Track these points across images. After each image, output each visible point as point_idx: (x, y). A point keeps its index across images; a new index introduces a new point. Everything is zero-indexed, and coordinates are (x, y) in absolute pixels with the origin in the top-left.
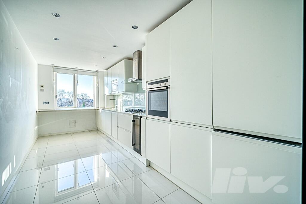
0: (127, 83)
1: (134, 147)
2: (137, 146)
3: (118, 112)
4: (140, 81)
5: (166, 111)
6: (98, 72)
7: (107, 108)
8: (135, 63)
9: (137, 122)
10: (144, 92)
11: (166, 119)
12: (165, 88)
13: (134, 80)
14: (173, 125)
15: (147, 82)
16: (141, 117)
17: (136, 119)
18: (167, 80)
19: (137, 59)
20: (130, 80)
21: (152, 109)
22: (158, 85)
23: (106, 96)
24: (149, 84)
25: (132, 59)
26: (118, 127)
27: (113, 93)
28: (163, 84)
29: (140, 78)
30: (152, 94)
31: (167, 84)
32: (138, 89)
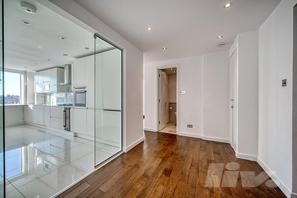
0: (58, 86)
1: (65, 128)
2: (67, 127)
3: (51, 106)
4: (71, 85)
5: (85, 103)
6: (26, 72)
7: (38, 103)
8: (66, 72)
9: (67, 111)
10: (72, 92)
11: (85, 108)
12: (84, 92)
13: (65, 84)
14: (88, 110)
15: (74, 87)
16: (70, 108)
17: (66, 110)
18: (85, 88)
19: (68, 70)
20: (62, 84)
21: (77, 103)
22: (81, 90)
23: (36, 94)
24: (75, 89)
25: (64, 68)
26: (51, 117)
27: (44, 91)
28: (83, 90)
29: (70, 83)
30: (78, 94)
31: (86, 90)
32: (68, 90)
